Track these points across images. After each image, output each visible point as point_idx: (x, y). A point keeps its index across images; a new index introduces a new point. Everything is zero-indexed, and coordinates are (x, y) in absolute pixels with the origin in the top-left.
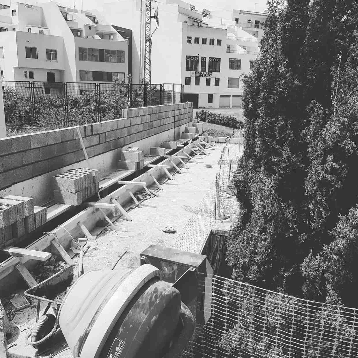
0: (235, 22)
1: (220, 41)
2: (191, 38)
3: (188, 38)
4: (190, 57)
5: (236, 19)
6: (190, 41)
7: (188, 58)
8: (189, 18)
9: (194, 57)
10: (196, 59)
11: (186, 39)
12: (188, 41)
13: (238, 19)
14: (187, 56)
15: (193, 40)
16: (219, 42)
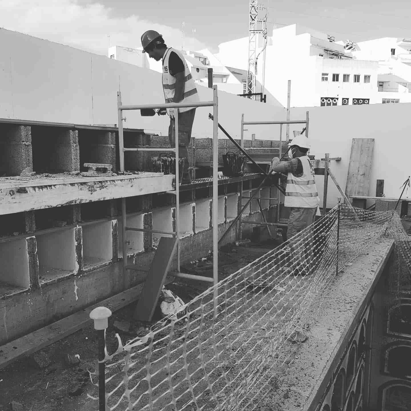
0: (391, 53)
1: (369, 77)
2: (327, 74)
3: (323, 74)
4: (326, 98)
5: (392, 50)
6: (327, 79)
7: (323, 100)
8: (325, 50)
9: (332, 99)
10: (335, 101)
11: (321, 76)
12: (323, 79)
13: (394, 50)
14: (322, 98)
15: (330, 77)
16: (367, 78)
